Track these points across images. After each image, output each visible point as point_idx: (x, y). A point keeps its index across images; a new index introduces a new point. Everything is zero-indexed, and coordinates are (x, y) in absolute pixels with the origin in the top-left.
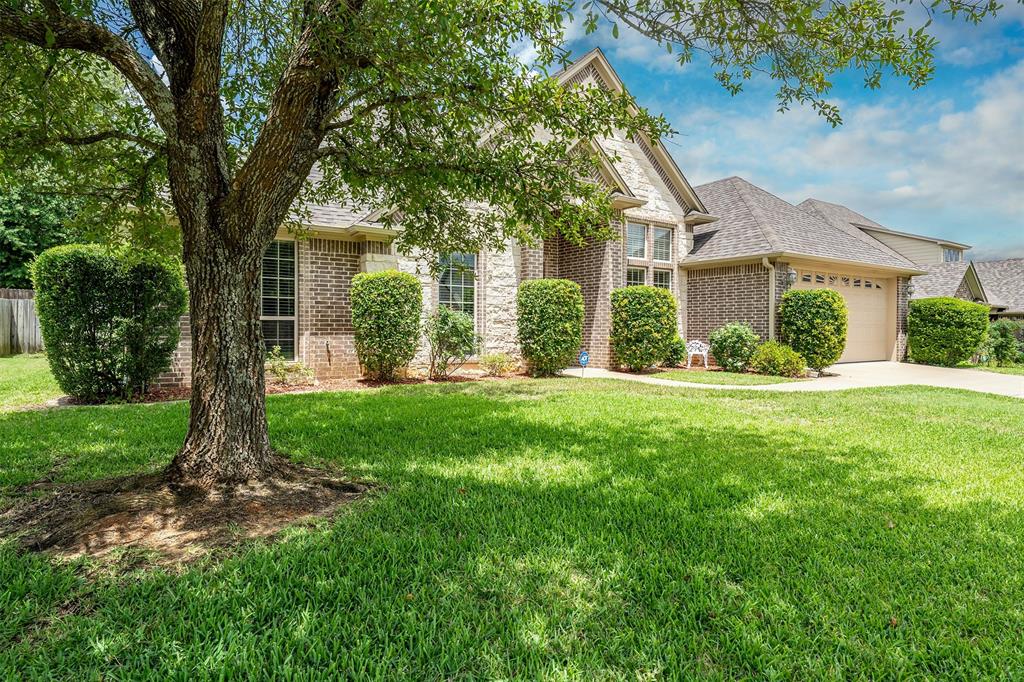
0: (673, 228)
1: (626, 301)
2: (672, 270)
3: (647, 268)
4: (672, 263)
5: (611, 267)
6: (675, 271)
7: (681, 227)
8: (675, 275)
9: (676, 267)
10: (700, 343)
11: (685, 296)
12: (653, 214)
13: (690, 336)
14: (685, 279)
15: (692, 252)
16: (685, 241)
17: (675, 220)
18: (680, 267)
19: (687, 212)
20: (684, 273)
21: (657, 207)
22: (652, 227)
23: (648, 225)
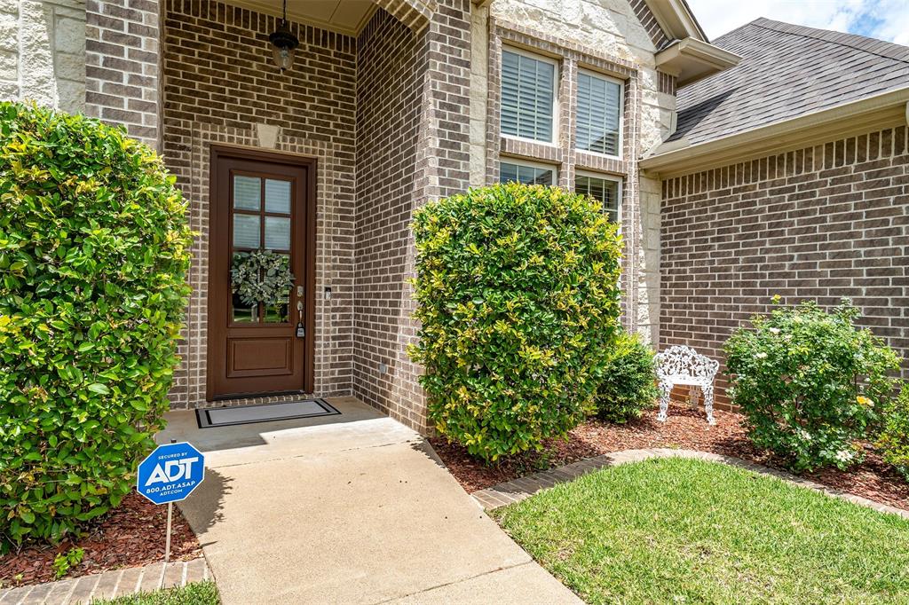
0: (625, 78)
1: (444, 234)
2: (624, 178)
3: (559, 166)
4: (626, 159)
5: (434, 143)
6: (632, 179)
7: (648, 77)
8: (632, 190)
9: (634, 169)
10: (693, 353)
11: (655, 240)
12: (575, 35)
13: (668, 333)
14: (655, 201)
15: (673, 138)
16: (656, 113)
17: (632, 59)
18: (645, 171)
19: (662, 44)
20: (653, 187)
21: (586, 19)
22: (571, 65)
23: (560, 61)
